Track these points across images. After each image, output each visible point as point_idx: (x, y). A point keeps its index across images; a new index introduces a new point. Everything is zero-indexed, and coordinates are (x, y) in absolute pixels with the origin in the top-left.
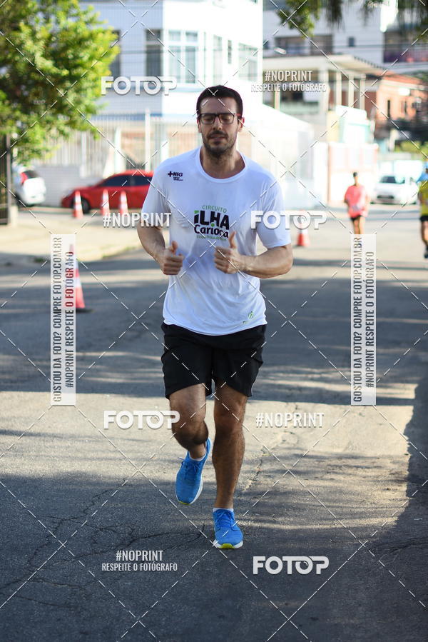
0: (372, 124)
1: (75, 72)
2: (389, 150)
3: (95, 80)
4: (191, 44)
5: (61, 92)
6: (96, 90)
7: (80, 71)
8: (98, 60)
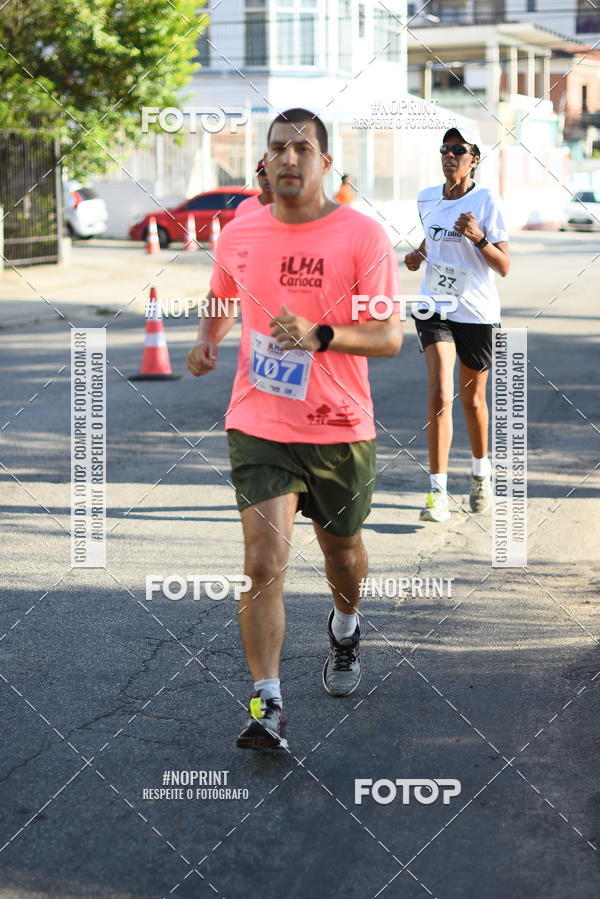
0: (562, 119)
1: (148, 51)
2: (585, 156)
3: (176, 62)
4: (309, 10)
5: (130, 79)
6: (178, 76)
7: (156, 49)
8: (180, 35)
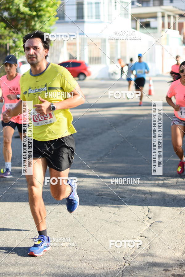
0: (182, 37)
1: (39, 13)
3: (49, 17)
5: (33, 23)
6: (51, 22)
7: (42, 13)
8: (50, 7)
